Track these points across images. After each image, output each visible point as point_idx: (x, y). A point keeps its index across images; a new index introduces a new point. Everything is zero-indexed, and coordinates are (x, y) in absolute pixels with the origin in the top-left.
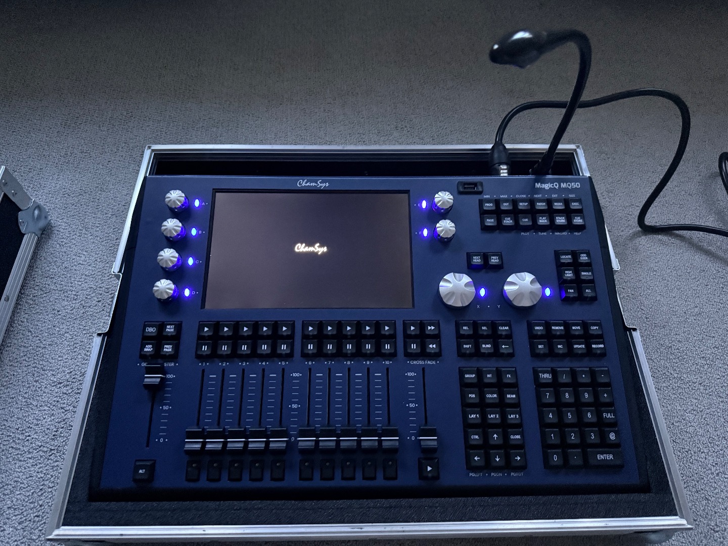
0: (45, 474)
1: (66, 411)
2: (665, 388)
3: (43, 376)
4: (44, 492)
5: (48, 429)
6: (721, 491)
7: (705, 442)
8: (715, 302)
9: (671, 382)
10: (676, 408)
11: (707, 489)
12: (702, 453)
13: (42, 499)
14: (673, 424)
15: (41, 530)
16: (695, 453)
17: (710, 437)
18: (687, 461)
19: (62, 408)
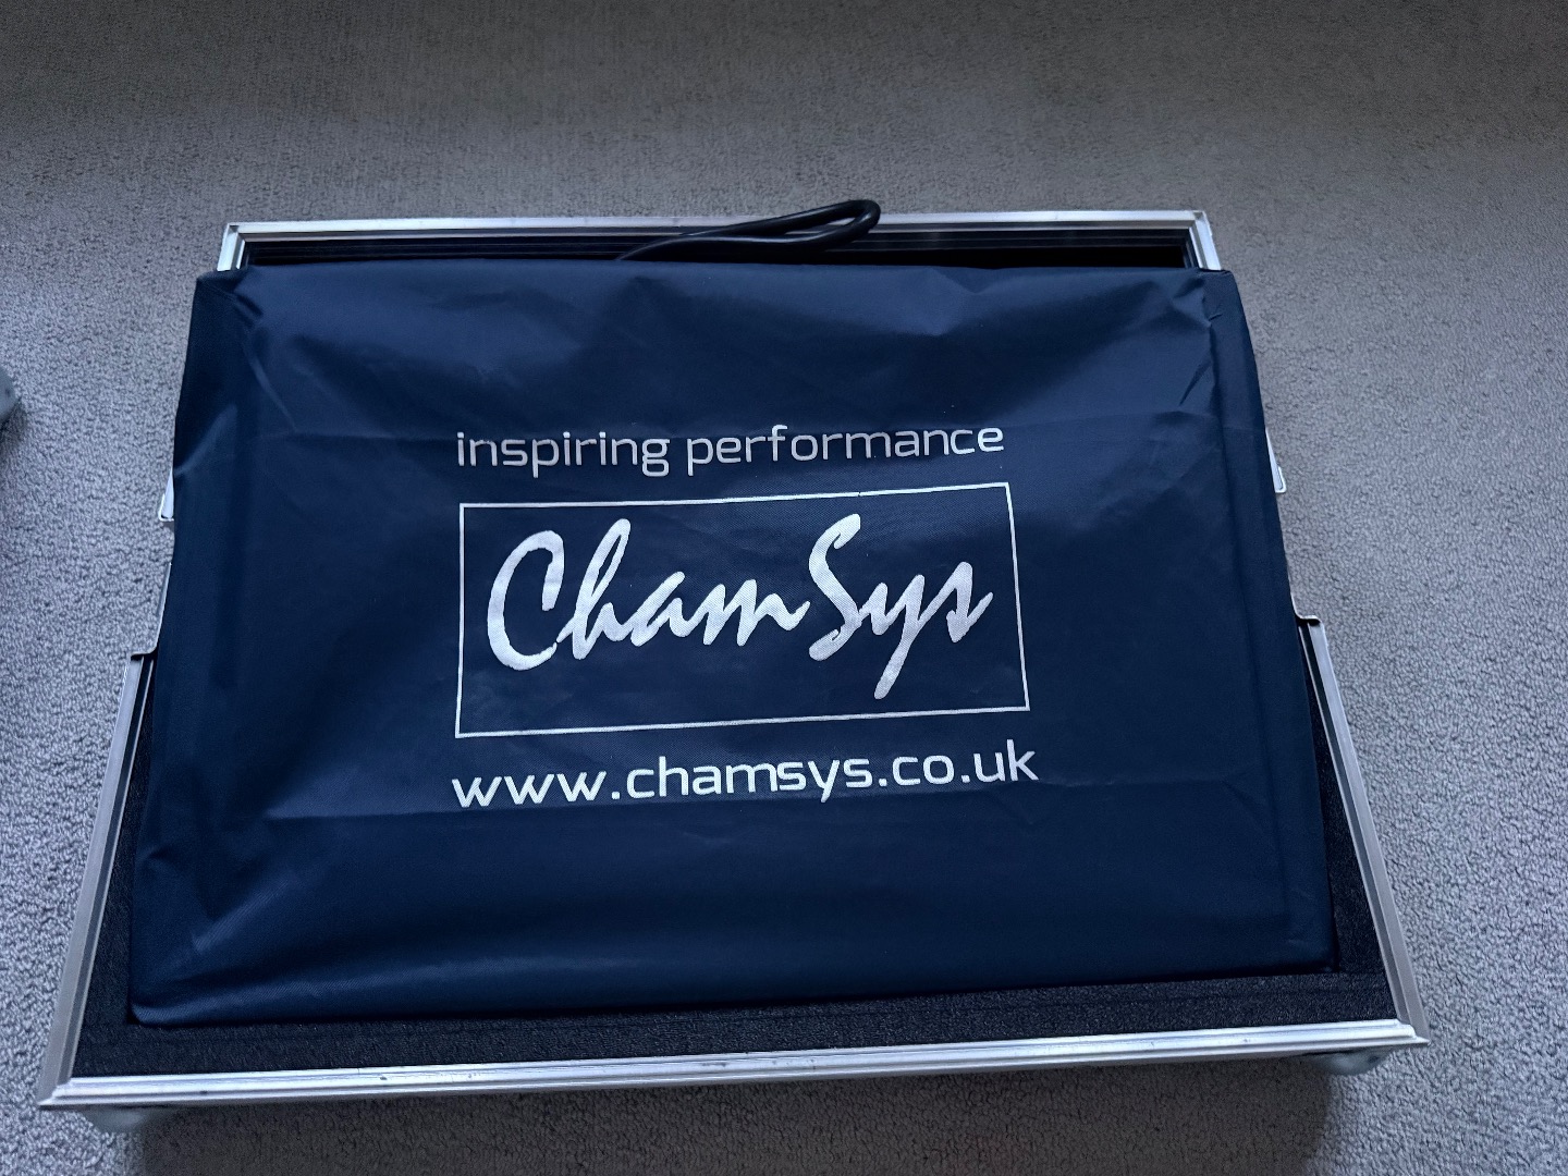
0: (34, 962)
1: (73, 825)
2: (1379, 750)
3: (19, 751)
4: (36, 1002)
5: (35, 865)
6: (1490, 965)
7: (1461, 863)
8: (1491, 559)
9: (1392, 736)
10: (1400, 791)
11: (1460, 961)
12: (1453, 886)
13: (30, 1018)
14: (1393, 825)
15: (30, 1084)
16: (1437, 886)
17: (1471, 852)
18: (1420, 903)
19: (65, 819)
